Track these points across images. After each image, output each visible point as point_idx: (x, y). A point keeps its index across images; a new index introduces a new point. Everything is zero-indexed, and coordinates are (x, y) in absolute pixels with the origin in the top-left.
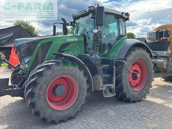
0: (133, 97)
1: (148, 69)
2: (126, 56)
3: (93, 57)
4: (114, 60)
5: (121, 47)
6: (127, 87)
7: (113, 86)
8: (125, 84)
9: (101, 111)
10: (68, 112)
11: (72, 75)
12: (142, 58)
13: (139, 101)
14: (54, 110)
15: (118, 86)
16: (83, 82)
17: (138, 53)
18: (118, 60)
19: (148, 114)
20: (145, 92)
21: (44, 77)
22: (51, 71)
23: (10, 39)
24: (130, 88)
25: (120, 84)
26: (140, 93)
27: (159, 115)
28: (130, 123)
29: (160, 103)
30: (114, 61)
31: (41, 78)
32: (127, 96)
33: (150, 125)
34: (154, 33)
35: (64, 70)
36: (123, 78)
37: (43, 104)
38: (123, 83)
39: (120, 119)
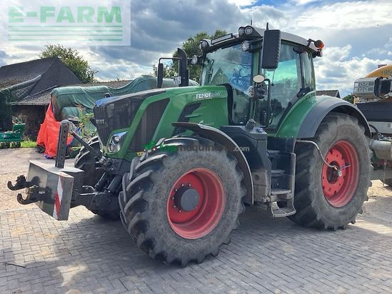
0: (329, 218)
1: (360, 160)
2: (319, 131)
3: (254, 132)
4: (292, 140)
5: (307, 112)
6: (318, 198)
7: (290, 194)
8: (315, 190)
9: (268, 244)
10: (205, 244)
11: (214, 169)
12: (350, 136)
13: (342, 228)
14: (179, 238)
15: (301, 194)
16: (235, 183)
17: (341, 126)
18: (301, 139)
19: (367, 253)
20: (354, 209)
21: (164, 171)
22: (177, 159)
23: (33, 88)
24: (324, 199)
25: (305, 191)
26: (342, 210)
27: (389, 256)
28: (332, 270)
29: (384, 233)
30: (293, 143)
31: (159, 172)
32: (318, 215)
33: (373, 274)
34: (370, 83)
35: (201, 157)
36: (311, 177)
37: (161, 224)
38: (310, 188)
39: (310, 261)
